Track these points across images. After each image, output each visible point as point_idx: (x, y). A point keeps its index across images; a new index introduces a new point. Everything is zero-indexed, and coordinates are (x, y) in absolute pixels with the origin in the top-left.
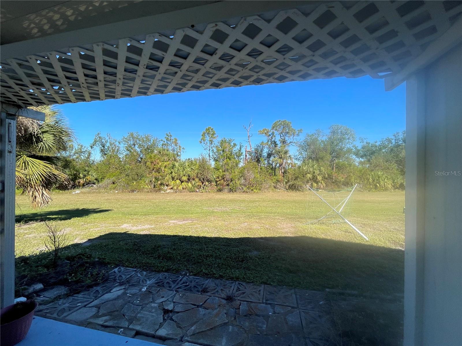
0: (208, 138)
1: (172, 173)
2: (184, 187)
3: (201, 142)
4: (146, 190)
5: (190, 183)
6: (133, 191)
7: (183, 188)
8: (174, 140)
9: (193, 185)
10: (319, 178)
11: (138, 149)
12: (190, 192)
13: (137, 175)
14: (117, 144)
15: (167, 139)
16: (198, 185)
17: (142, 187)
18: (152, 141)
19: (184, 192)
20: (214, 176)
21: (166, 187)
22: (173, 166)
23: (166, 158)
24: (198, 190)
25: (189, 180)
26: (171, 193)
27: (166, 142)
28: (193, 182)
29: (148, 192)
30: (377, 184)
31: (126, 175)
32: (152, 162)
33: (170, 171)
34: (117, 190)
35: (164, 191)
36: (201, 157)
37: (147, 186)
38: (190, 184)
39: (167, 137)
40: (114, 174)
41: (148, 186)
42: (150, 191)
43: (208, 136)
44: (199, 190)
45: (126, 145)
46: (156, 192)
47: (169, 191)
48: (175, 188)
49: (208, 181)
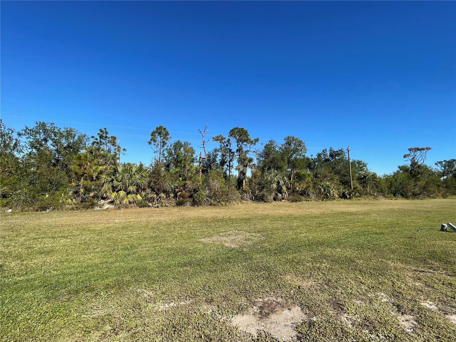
0: (159, 139)
1: (112, 180)
2: (131, 200)
3: (150, 143)
4: (68, 206)
5: (138, 195)
6: (44, 209)
7: (130, 203)
8: (110, 139)
9: (143, 198)
10: (284, 188)
11: (52, 147)
12: (139, 207)
13: (51, 183)
14: (15, 136)
15: (101, 137)
16: (151, 198)
17: (61, 201)
18: (76, 138)
19: (131, 207)
20: (172, 186)
21: (102, 201)
22: (115, 171)
23: (102, 160)
24: (151, 204)
25: (137, 190)
26: (112, 209)
27: (99, 140)
28: (143, 193)
29: (73, 209)
30: (328, 194)
31: (30, 183)
32: (82, 165)
33: (110, 179)
34: (11, 208)
35: (100, 207)
36: (154, 161)
37: (70, 200)
38: (139, 197)
39: (102, 133)
40: (7, 181)
41: (72, 200)
42: (77, 208)
43: (159, 137)
44: (153, 204)
45: (32, 140)
46: (87, 209)
47: (108, 207)
48: (118, 202)
49: (164, 192)
